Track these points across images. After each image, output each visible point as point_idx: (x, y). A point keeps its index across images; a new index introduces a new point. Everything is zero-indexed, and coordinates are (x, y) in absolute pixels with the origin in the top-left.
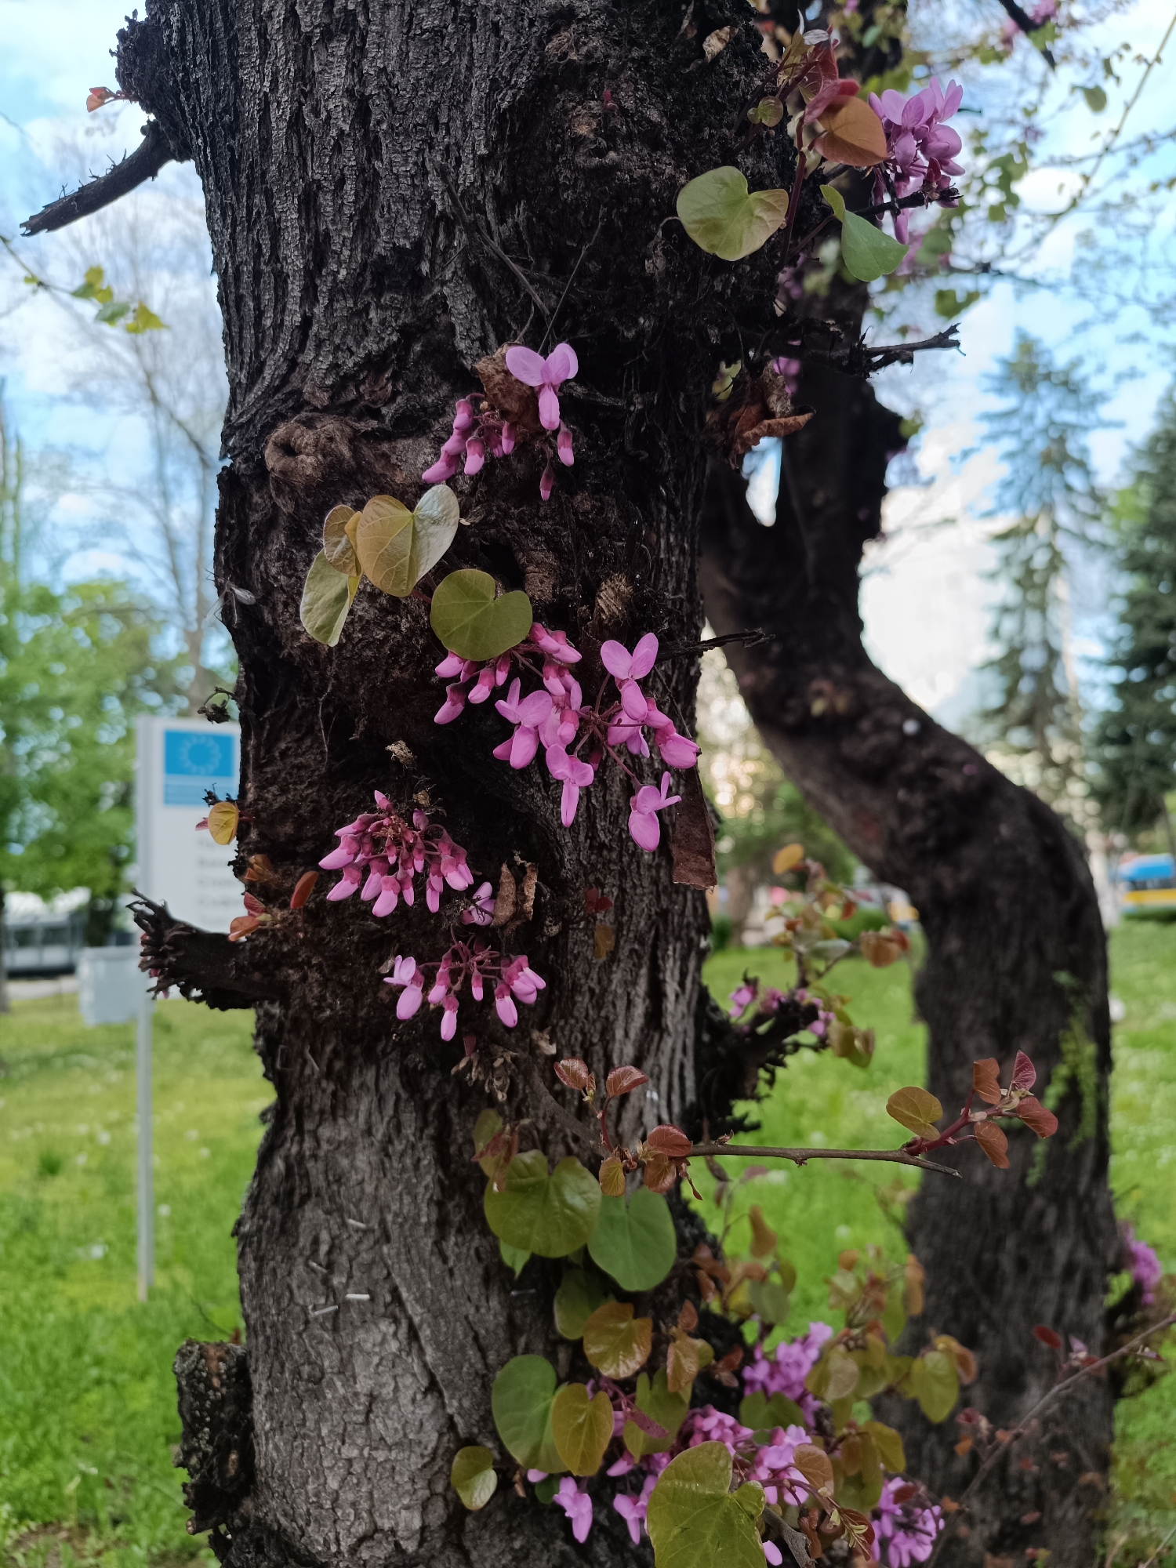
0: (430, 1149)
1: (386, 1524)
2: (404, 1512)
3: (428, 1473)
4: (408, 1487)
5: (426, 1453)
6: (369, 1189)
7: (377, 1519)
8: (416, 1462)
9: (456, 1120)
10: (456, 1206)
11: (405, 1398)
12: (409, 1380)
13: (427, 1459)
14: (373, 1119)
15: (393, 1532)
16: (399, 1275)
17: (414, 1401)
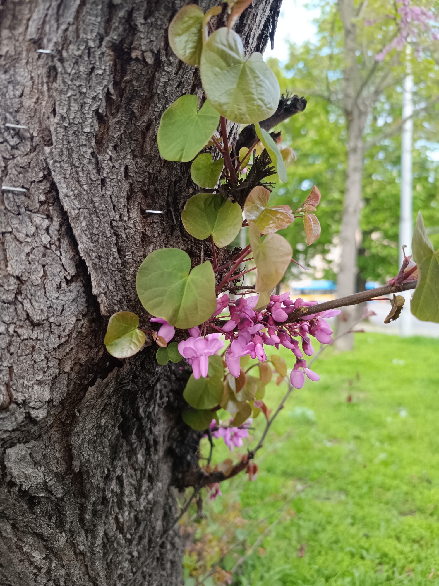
0: (106, 58)
1: (20, 398)
2: (36, 387)
3: (60, 353)
4: (43, 364)
5: (63, 334)
6: (28, 102)
7: (13, 392)
8: (53, 341)
9: (141, 28)
10: (118, 123)
11: (51, 287)
12: (56, 269)
13: (63, 340)
14: (47, 28)
15: (25, 403)
16: (60, 173)
17: (59, 287)
